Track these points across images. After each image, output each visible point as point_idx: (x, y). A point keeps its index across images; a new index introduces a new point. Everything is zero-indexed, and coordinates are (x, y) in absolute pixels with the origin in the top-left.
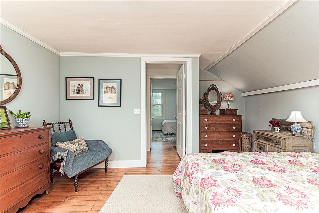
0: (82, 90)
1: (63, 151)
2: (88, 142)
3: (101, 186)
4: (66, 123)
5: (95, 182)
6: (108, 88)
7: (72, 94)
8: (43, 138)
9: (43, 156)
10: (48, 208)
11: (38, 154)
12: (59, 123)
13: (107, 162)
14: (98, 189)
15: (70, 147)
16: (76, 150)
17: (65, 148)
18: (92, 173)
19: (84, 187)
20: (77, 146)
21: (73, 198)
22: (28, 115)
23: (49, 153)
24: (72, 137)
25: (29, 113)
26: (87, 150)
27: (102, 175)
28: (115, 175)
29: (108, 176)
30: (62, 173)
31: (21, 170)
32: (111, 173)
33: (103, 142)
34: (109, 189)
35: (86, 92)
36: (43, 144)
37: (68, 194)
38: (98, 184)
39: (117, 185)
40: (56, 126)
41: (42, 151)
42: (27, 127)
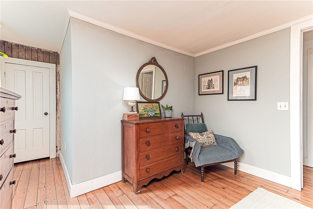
0: (211, 85)
1: (192, 141)
2: (216, 137)
3: (227, 187)
4: (199, 116)
5: (222, 181)
6: (239, 80)
7: (204, 90)
8: (178, 127)
9: (178, 141)
10: (180, 185)
11: (175, 139)
12: (193, 116)
13: (237, 163)
14: (223, 189)
15: (200, 139)
16: (204, 142)
17: (195, 138)
18: (220, 169)
19: (210, 181)
20: (206, 138)
21: (199, 187)
22: (171, 108)
23: (182, 140)
24: (202, 129)
25: (172, 107)
26: (215, 144)
27: (231, 175)
28: (246, 181)
29: (237, 180)
30: (191, 159)
31: (165, 148)
32: (242, 178)
33: (232, 139)
34: (236, 195)
35: (216, 87)
36: (178, 132)
37: (196, 181)
38: (225, 184)
39: (247, 195)
40: (190, 118)
41: (177, 138)
42: (170, 117)
